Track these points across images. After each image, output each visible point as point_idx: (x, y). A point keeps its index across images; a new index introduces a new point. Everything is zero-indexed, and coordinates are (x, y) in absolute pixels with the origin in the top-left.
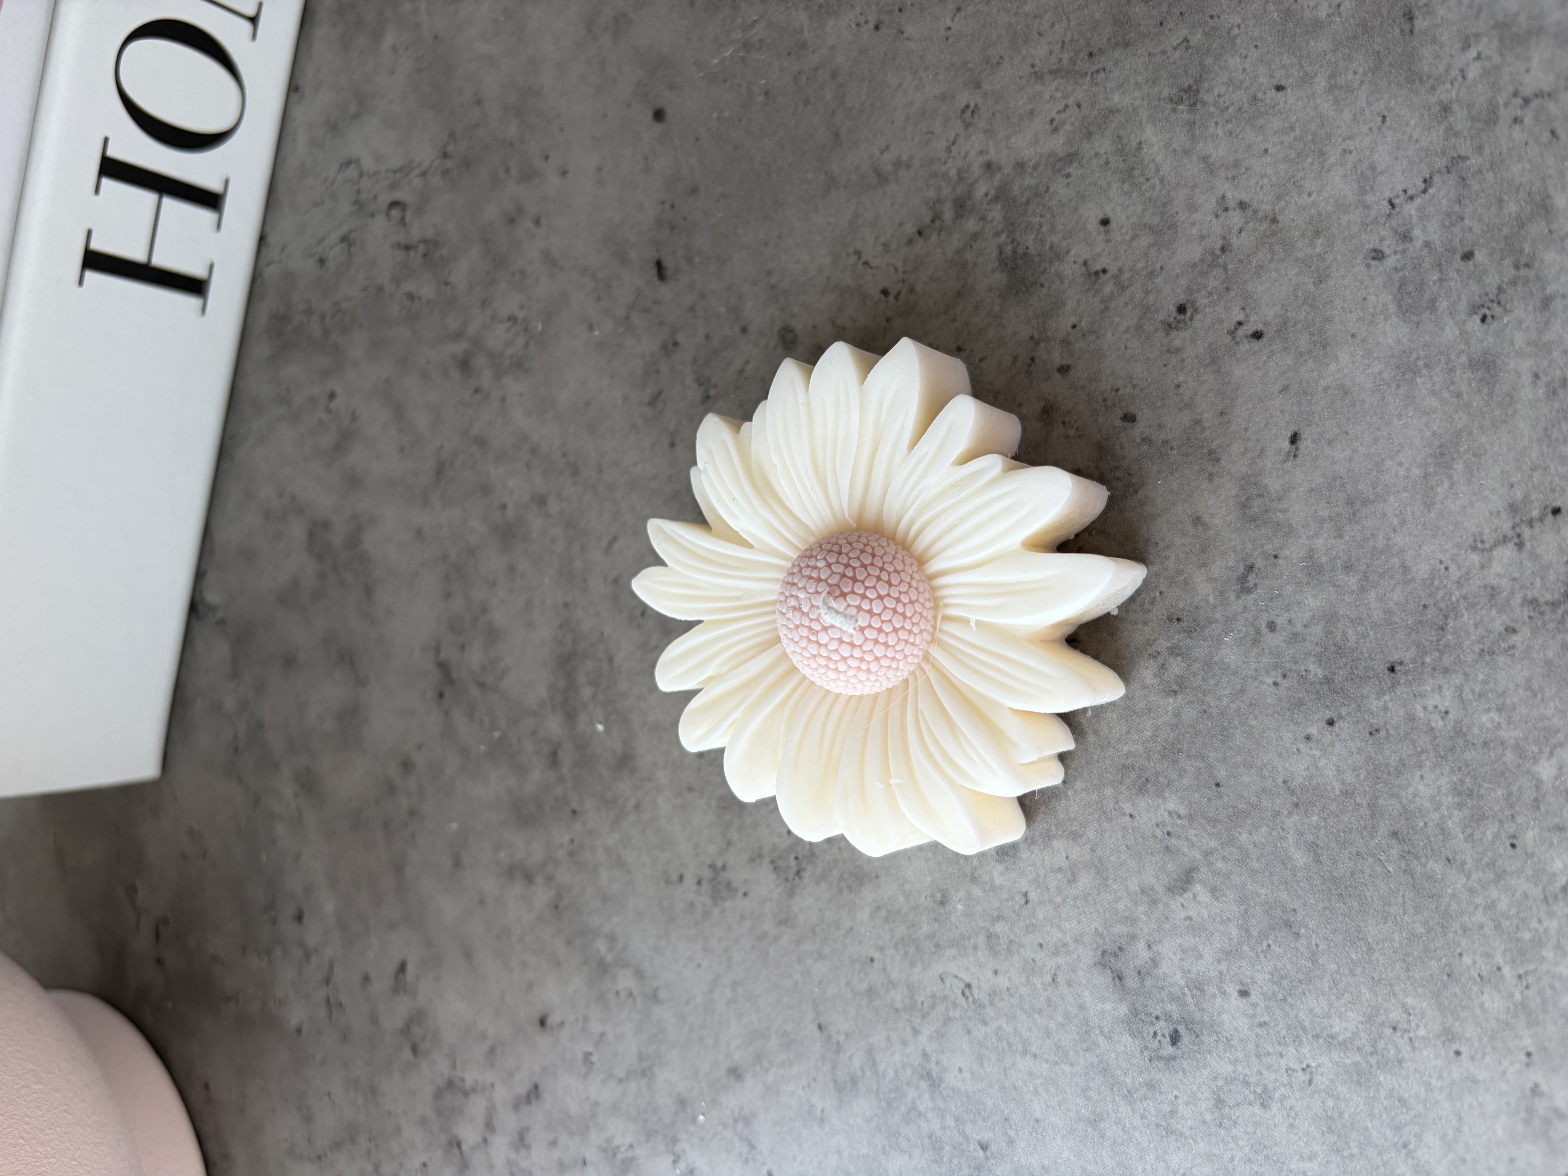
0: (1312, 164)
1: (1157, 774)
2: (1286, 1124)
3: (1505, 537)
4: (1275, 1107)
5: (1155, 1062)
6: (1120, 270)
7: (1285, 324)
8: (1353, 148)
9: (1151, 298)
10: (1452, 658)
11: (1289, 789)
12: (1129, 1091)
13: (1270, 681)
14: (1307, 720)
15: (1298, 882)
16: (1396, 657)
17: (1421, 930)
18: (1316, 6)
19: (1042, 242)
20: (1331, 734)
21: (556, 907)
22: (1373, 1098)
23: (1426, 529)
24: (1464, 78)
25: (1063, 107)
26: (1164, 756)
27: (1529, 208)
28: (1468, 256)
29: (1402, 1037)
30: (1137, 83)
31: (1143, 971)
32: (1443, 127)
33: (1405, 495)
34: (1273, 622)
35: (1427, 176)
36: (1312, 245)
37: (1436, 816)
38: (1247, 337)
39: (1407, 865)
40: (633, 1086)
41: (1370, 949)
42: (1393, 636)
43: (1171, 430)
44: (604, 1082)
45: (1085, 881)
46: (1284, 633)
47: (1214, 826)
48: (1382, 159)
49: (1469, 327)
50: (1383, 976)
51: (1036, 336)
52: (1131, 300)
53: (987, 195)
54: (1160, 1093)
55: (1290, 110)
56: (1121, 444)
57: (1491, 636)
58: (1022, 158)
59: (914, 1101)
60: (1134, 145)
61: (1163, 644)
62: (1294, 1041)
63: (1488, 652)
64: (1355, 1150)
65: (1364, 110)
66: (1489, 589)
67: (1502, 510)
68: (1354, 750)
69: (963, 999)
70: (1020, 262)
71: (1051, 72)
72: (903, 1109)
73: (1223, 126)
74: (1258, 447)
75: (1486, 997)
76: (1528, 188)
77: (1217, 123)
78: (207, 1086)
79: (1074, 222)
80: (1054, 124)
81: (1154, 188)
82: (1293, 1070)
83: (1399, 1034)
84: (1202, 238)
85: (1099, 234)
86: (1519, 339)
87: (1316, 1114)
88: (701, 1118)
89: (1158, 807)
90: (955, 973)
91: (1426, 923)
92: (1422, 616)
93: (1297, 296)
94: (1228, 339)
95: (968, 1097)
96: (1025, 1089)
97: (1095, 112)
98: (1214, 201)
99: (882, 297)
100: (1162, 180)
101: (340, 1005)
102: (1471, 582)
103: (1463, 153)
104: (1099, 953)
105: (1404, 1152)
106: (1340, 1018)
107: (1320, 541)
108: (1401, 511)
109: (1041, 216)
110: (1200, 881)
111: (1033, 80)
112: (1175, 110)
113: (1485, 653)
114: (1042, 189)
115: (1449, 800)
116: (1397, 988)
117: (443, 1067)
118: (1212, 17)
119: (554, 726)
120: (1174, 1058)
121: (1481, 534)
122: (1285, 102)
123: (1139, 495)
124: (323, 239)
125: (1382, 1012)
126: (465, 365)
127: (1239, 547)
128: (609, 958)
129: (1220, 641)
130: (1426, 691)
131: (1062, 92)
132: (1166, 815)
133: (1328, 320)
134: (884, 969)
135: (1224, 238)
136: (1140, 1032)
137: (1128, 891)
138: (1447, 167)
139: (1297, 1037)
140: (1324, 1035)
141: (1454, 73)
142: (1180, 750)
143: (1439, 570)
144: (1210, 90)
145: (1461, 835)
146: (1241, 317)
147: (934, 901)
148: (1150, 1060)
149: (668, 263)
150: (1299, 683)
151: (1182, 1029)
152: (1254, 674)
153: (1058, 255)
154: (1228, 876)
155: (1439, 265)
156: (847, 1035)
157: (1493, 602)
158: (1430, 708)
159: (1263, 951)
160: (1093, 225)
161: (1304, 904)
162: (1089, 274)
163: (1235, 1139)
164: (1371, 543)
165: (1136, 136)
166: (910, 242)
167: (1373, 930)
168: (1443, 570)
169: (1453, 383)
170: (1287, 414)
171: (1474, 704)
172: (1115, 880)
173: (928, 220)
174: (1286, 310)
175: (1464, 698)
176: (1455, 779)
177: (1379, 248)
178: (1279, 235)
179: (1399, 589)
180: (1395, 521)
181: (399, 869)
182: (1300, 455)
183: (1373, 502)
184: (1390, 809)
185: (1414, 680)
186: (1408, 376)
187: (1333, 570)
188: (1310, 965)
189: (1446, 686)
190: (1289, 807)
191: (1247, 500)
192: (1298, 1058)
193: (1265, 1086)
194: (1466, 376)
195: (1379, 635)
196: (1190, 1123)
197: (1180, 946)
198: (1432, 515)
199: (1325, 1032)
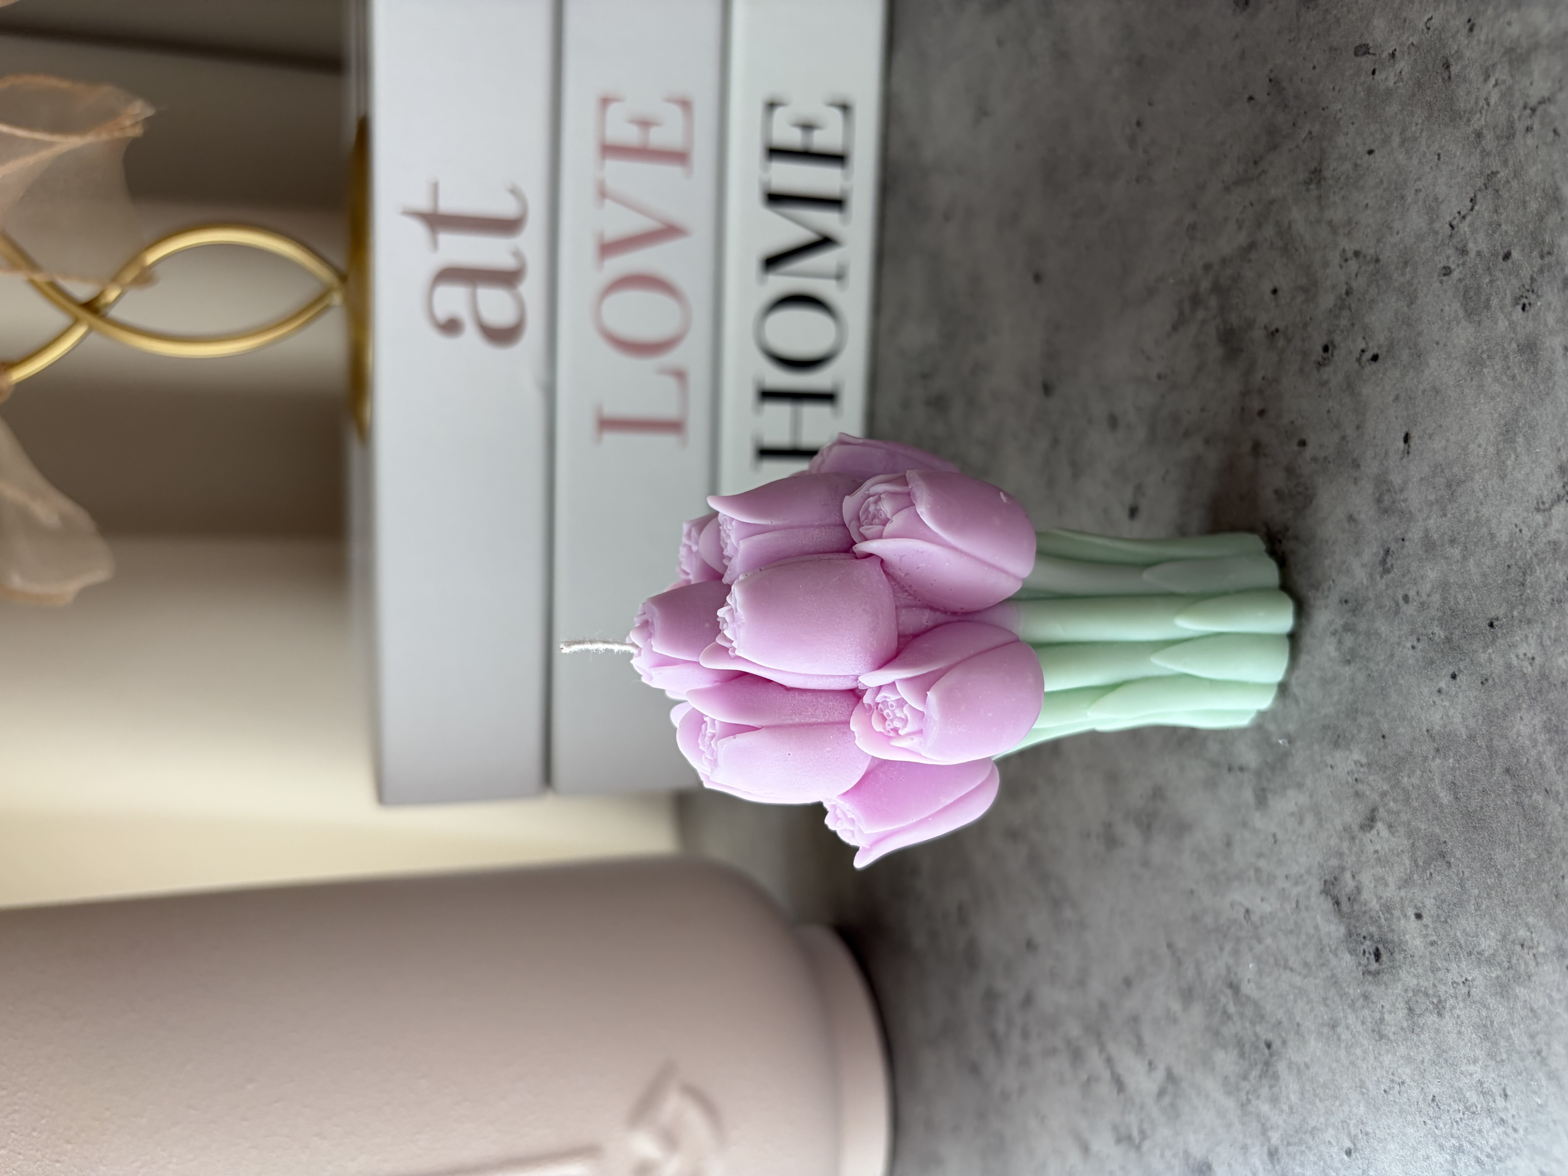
0: (1397, 207)
1: (1345, 731)
2: (1455, 1031)
3: (1558, 496)
4: (1447, 1016)
5: (1366, 975)
6: (1286, 327)
7: (1392, 343)
8: (1421, 186)
9: (1307, 344)
10: (1532, 610)
11: (1431, 737)
12: (1353, 1001)
13: (1409, 645)
14: (1438, 676)
16: (1493, 614)
17: (1533, 856)
18: (1387, 78)
19: (1240, 317)
20: (1455, 687)
21: (1031, 859)
22: (1512, 1008)
23: (1503, 498)
24: (1488, 104)
25: (1243, 208)
26: (1348, 716)
27: (1545, 203)
28: (1507, 256)
29: (1528, 953)
30: (1284, 176)
31: (1352, 898)
32: (1478, 151)
33: (1485, 471)
34: (1406, 595)
35: (1473, 195)
36: (1403, 274)
38: (1368, 361)
39: (1518, 798)
40: (1077, 993)
42: (1489, 596)
43: (1328, 447)
44: (1062, 989)
45: (1310, 822)
46: (1415, 604)
47: (1385, 772)
48: (1441, 190)
49: (1514, 318)
50: (1511, 898)
52: (1295, 349)
53: (1207, 289)
54: (1373, 1003)
55: (1379, 168)
56: (1300, 465)
57: (1558, 586)
58: (1224, 255)
59: (1225, 1006)
60: (1287, 225)
62: (1455, 958)
63: (1557, 601)
64: (1504, 1056)
65: (1425, 153)
66: (1552, 544)
67: (1553, 472)
68: (1472, 699)
69: (1246, 922)
70: (1230, 336)
71: (1234, 183)
72: (1219, 1012)
73: (1339, 193)
74: (1384, 451)
76: (1542, 185)
77: (1334, 193)
79: (1256, 296)
80: (1239, 223)
81: (1301, 256)
82: (1457, 983)
83: (1526, 951)
84: (1334, 287)
85: (1272, 302)
86: (1551, 319)
87: (1475, 1023)
88: (1113, 1018)
89: (1348, 758)
90: (1239, 900)
91: (1536, 849)
92: (1507, 576)
93: (1397, 319)
94: (1356, 365)
95: (1255, 1003)
96: (1288, 997)
97: (1262, 207)
98: (1338, 255)
100: (1305, 247)
102: (1539, 540)
103: (1495, 170)
104: (1324, 883)
105: (1538, 1058)
106: (1484, 936)
107: (1432, 521)
108: (1484, 486)
109: (1238, 297)
110: (1381, 819)
111: (1225, 193)
112: (1309, 190)
113: (1555, 602)
114: (1236, 276)
115: (1542, 738)
116: (1521, 909)
118: (1323, 109)
120: (1377, 973)
121: (1541, 496)
122: (1375, 162)
123: (1314, 504)
127: (1379, 536)
128: (1059, 895)
129: (1373, 616)
130: (1517, 640)
131: (1241, 196)
132: (1353, 764)
133: (1420, 334)
134: (1200, 899)
135: (1347, 283)
136: (1355, 950)
137: (1335, 829)
138: (1485, 184)
139: (1457, 953)
140: (1475, 952)
141: (1482, 103)
142: (1357, 710)
143: (1516, 532)
144: (1328, 167)
145: (1554, 769)
146: (1363, 346)
148: (1363, 974)
150: (1429, 645)
151: (1381, 947)
152: (1398, 640)
153: (1250, 324)
154: (1398, 813)
155: (1489, 269)
156: (1184, 951)
157: (1556, 556)
158: (1521, 656)
159: (1427, 879)
160: (1268, 295)
161: (1451, 837)
162: (1269, 335)
163: (1424, 1044)
164: (1467, 517)
165: (1287, 217)
166: (1169, 336)
168: (1518, 533)
169: (1509, 368)
170: (1400, 420)
171: (1552, 649)
172: (1327, 821)
173: (1177, 317)
174: (1392, 332)
175: (1544, 644)
176: (1544, 718)
177: (1447, 265)
178: (1381, 271)
179: (1489, 554)
180: (1481, 495)
182: (1411, 451)
183: (1464, 481)
184: (1502, 748)
185: (1507, 632)
186: (1477, 369)
187: (1443, 545)
188: (1460, 890)
189: (1530, 635)
190: (1432, 752)
191: (1380, 495)
192: (1459, 973)
193: (1439, 996)
194: (1516, 360)
195: (1479, 596)
196: (1393, 1029)
197: (1373, 875)
198: (1506, 486)
199: (1476, 950)
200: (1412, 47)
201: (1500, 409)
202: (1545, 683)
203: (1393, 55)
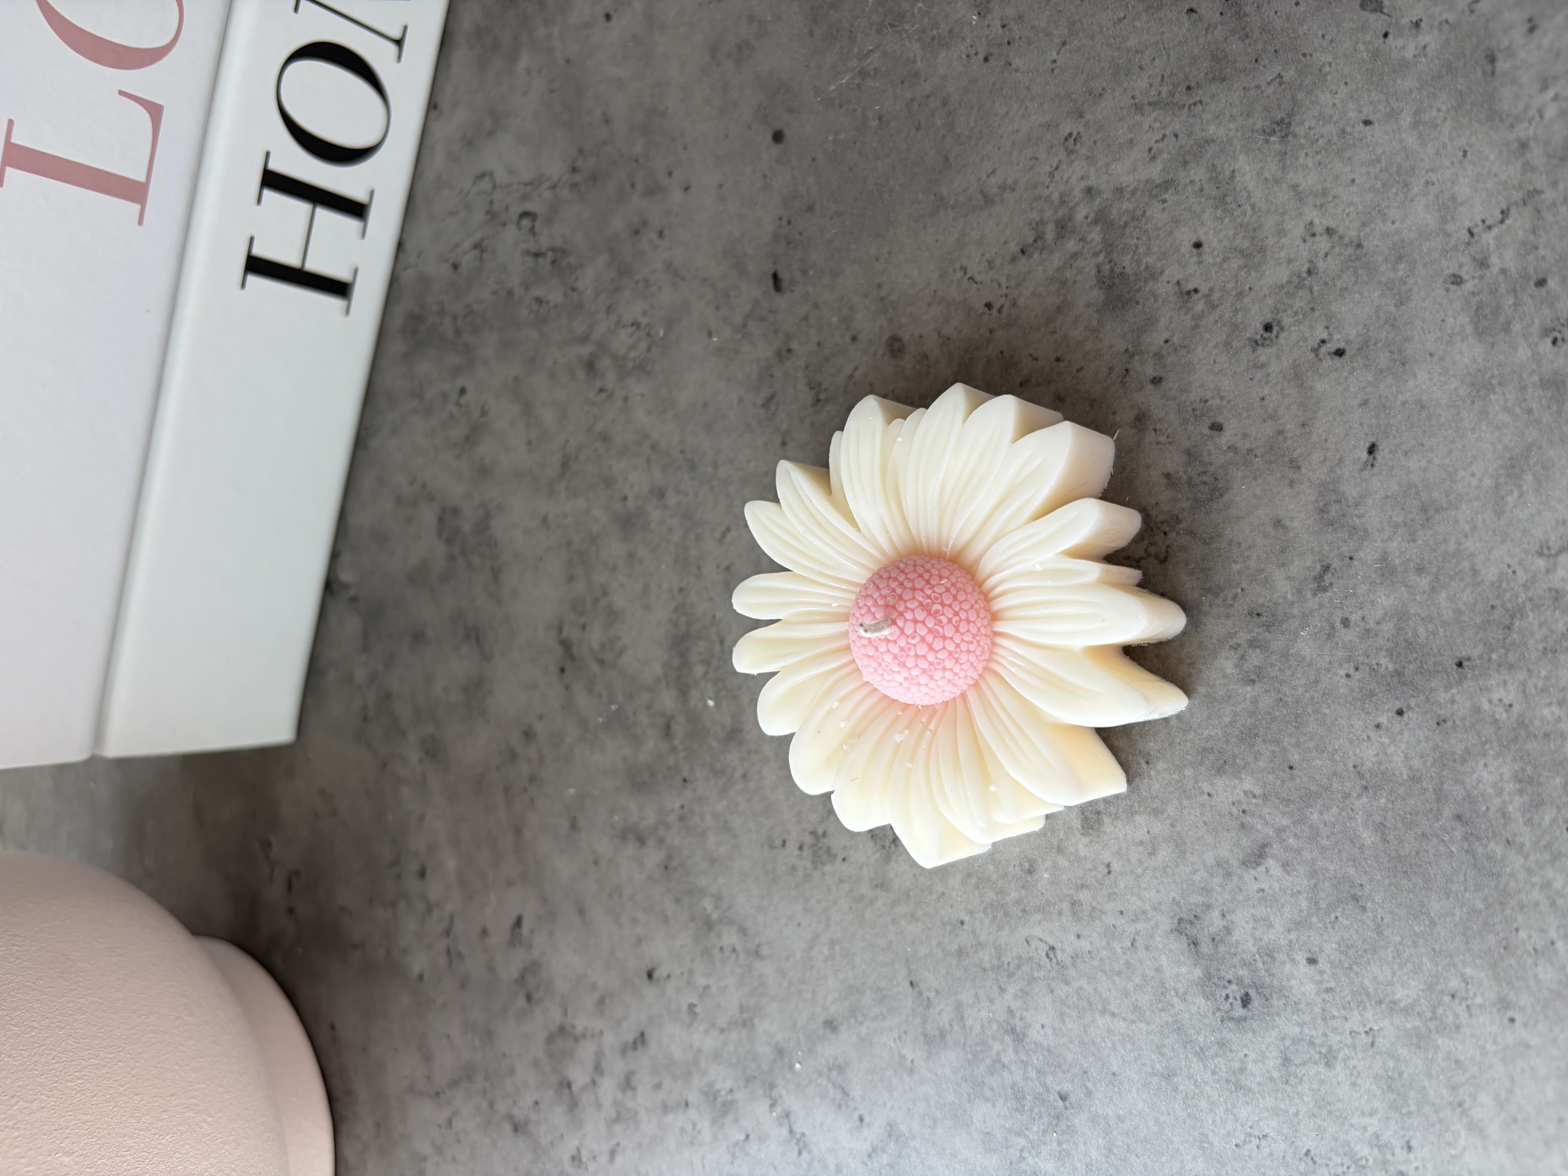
0: (1396, 194)
1: (1234, 757)
2: (1348, 1082)
4: (1339, 1067)
5: (1227, 1022)
6: (1211, 290)
7: (1367, 342)
8: (1435, 180)
9: (1240, 316)
10: (1517, 656)
11: (1359, 773)
12: (1201, 1049)
13: (1343, 673)
14: (1377, 710)
15: (1366, 859)
16: (1464, 653)
17: (1480, 906)
18: (1403, 47)
19: (1138, 262)
20: (1400, 723)
21: (666, 868)
22: (1431, 1060)
23: (1496, 535)
24: (1541, 117)
25: (1161, 136)
26: (1242, 740)
28: (1541, 283)
29: (1460, 1004)
30: (1231, 116)
31: (1217, 939)
32: (1520, 162)
33: (1476, 503)
34: (1347, 619)
35: (1505, 207)
36: (1394, 269)
37: (1497, 801)
38: (1329, 354)
39: (1469, 845)
40: (734, 1036)
41: (1433, 923)
42: (1461, 634)
43: (1255, 439)
44: (706, 1032)
45: (1165, 853)
46: (1358, 629)
47: (1287, 806)
48: (1463, 190)
49: (1540, 350)
50: (1444, 948)
51: (1131, 350)
52: (1221, 318)
53: (1087, 217)
54: (1231, 1051)
55: (1377, 144)
56: (1209, 451)
57: (1555, 636)
58: (1121, 184)
59: (998, 1054)
60: (1228, 173)
61: (1243, 637)
62: (1359, 1006)
63: (1551, 650)
64: (1413, 1108)
65: (1446, 145)
66: (1553, 592)
68: (1422, 738)
69: (1047, 961)
70: (1117, 280)
71: (1150, 104)
72: (988, 1061)
73: (1313, 157)
74: (1337, 457)
75: (1540, 969)
77: (1307, 154)
78: (333, 1027)
79: (1168, 245)
80: (1152, 152)
81: (1245, 214)
82: (1357, 1033)
83: (1457, 1001)
84: (1290, 261)
85: (1192, 256)
87: (1377, 1074)
88: (798, 1066)
89: (1235, 787)
90: (1041, 936)
91: (1485, 899)
92: (1489, 615)
93: (1379, 317)
94: (1311, 356)
95: (1049, 1051)
96: (1103, 1044)
97: (1192, 142)
98: (1302, 226)
99: (986, 309)
100: (1253, 207)
101: (460, 955)
102: (1537, 585)
103: (1538, 187)
104: (1176, 921)
105: (1459, 1110)
106: (1403, 986)
107: (1395, 544)
108: (1472, 518)
109: (1137, 239)
110: (1272, 856)
111: (1133, 111)
112: (1267, 141)
113: (1548, 651)
114: (1139, 213)
115: (1511, 787)
116: (1457, 959)
117: (555, 1014)
118: (1304, 55)
119: (668, 700)
120: (1245, 1019)
121: (1547, 541)
122: (1372, 136)
123: (1224, 499)
124: (457, 246)
125: (1442, 980)
126: (590, 366)
127: (1317, 549)
128: (715, 916)
129: (1296, 635)
130: (1492, 685)
131: (1160, 121)
132: (1241, 794)
133: (1407, 339)
134: (974, 932)
135: (1311, 261)
136: (1213, 995)
137: (1204, 863)
138: (1523, 200)
139: (1362, 1002)
140: (1387, 1001)
141: (1532, 112)
142: (1256, 735)
143: (1507, 573)
144: (1302, 123)
145: (1521, 820)
146: (1324, 336)
147: (1022, 870)
148: (1222, 1021)
149: (784, 276)
150: (1370, 676)
151: (1252, 993)
152: (1327, 666)
153: (1153, 275)
154: (1299, 851)
155: (1514, 291)
156: (937, 992)
157: (1556, 604)
159: (1330, 923)
160: (1186, 248)
161: (1371, 880)
162: (1182, 293)
163: (1300, 1095)
164: (1443, 547)
165: (1230, 165)
166: (1013, 260)
167: (1435, 905)
168: (1511, 573)
170: (1365, 427)
171: (1537, 698)
172: (1193, 854)
173: (1031, 240)
174: (1368, 330)
175: (1527, 692)
176: (1516, 767)
177: (1458, 273)
178: (1364, 259)
179: (1468, 590)
180: (1467, 528)
181: (518, 831)
182: (1377, 465)
183: (1446, 509)
184: (1455, 794)
185: (1480, 675)
186: (1482, 393)
187: (1406, 572)
188: (1375, 936)
189: (1510, 681)
190: (1358, 790)
191: (1325, 505)
192: (1361, 1022)
193: (1330, 1047)
194: (1536, 394)
195: (1448, 633)
196: (1258, 1079)
197: (1253, 915)
198: (1502, 522)
199: (1388, 998)
200: (1445, 24)
201: (1507, 442)
202: (1523, 733)
203: (1417, 25)
